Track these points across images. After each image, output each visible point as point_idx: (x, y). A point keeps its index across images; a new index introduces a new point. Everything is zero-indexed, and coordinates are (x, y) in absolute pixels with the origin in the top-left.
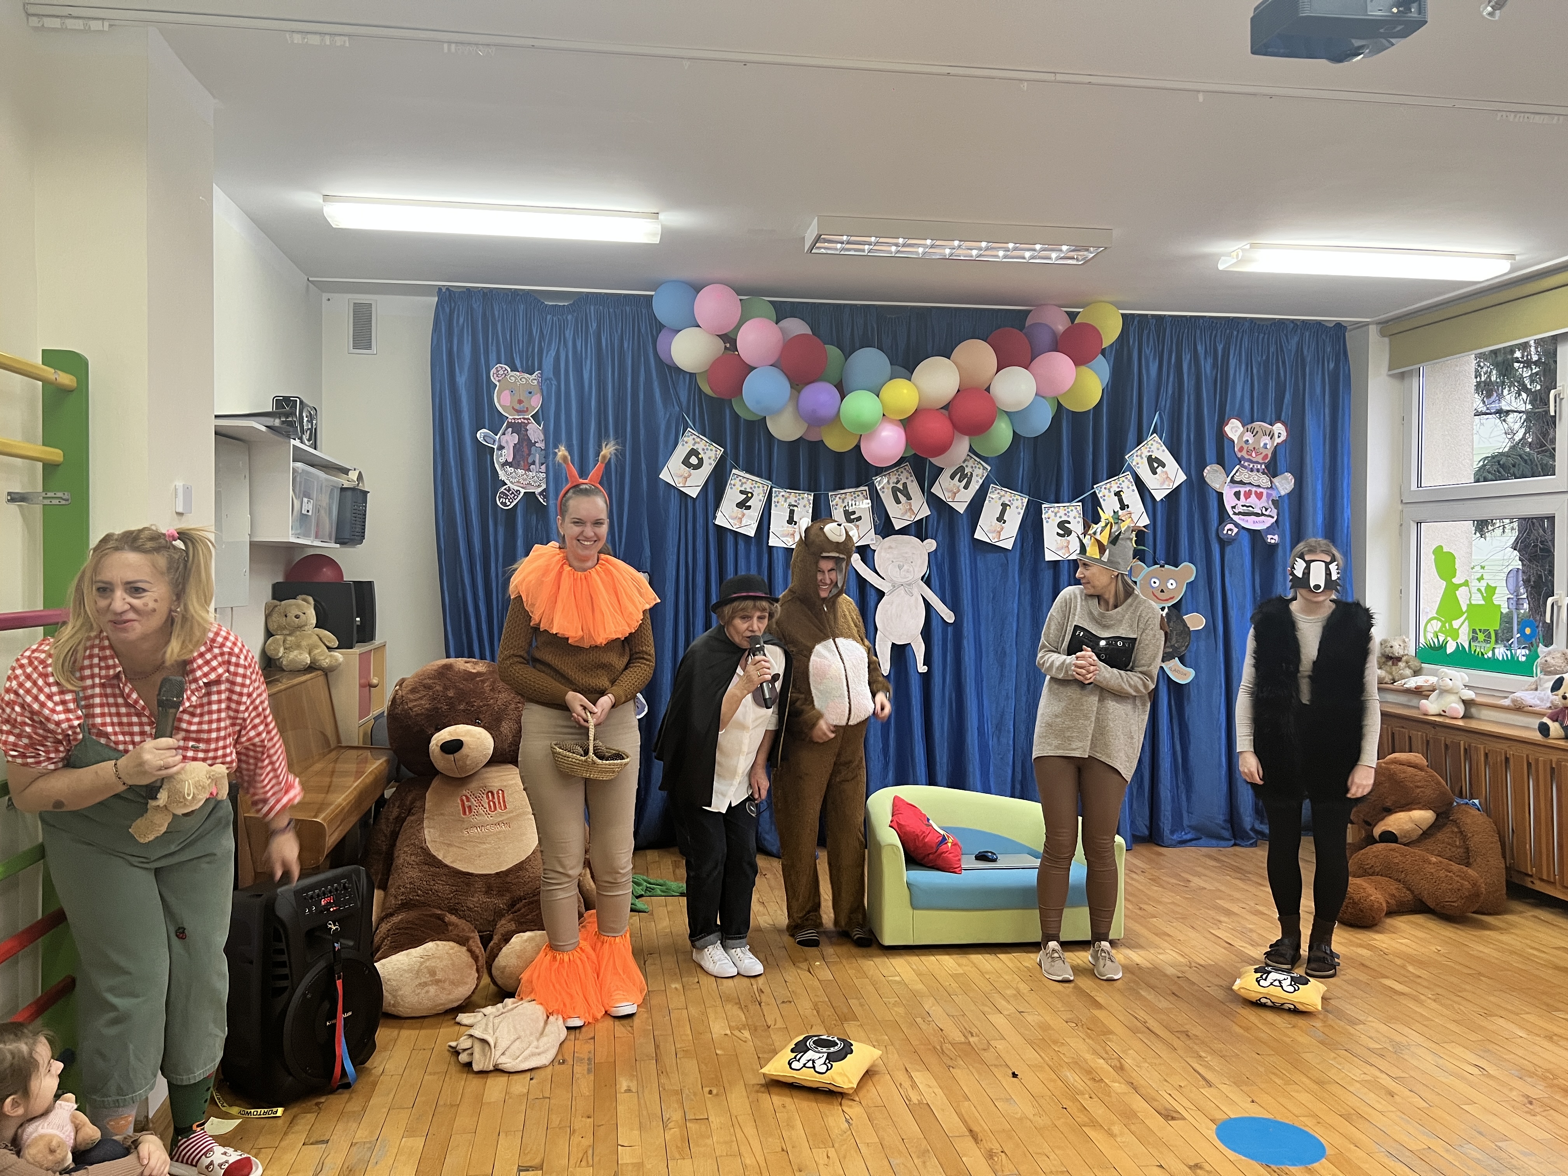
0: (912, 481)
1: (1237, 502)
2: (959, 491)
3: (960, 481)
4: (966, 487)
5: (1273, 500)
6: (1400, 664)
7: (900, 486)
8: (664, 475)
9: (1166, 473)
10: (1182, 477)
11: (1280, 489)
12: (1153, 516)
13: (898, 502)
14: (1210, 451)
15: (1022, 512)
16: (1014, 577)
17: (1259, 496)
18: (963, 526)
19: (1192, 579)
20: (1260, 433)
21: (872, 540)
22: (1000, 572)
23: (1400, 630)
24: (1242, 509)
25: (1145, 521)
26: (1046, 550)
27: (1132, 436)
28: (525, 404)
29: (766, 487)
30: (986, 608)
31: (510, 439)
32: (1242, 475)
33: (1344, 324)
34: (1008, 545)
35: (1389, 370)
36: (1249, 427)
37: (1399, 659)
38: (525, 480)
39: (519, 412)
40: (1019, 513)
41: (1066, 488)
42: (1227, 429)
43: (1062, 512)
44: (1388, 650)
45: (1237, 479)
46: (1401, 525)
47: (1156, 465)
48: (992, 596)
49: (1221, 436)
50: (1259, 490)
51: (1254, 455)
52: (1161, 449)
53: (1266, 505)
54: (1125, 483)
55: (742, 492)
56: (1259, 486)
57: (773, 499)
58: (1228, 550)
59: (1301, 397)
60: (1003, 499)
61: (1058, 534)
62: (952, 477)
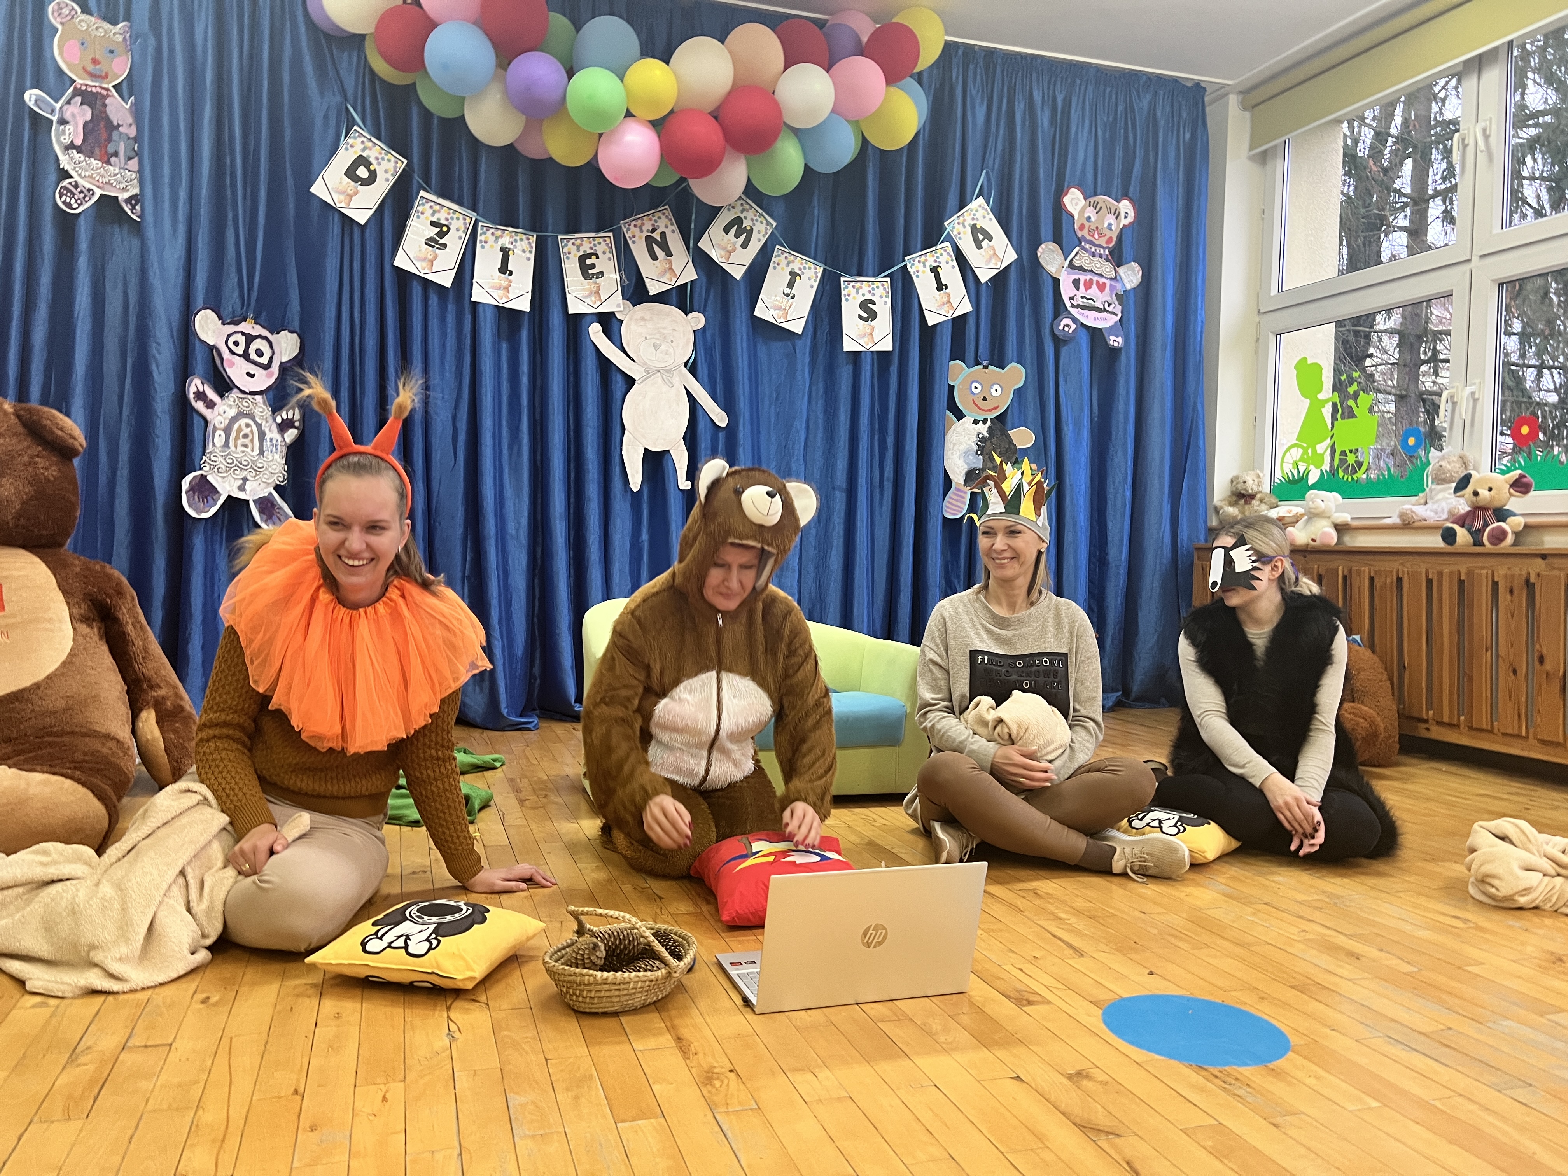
0: (673, 231)
1: (1076, 292)
2: (734, 250)
3: (737, 236)
4: (745, 245)
5: (1117, 295)
6: (1255, 502)
7: (657, 236)
8: (318, 189)
9: (994, 249)
10: (1011, 256)
11: (1126, 281)
12: (976, 303)
13: (654, 257)
14: (1046, 227)
15: (816, 285)
16: (803, 371)
17: (1101, 287)
18: (740, 298)
19: (1021, 384)
20: (1104, 209)
21: (618, 306)
22: (785, 365)
23: (1253, 464)
24: (1079, 301)
25: (966, 307)
26: (845, 337)
27: (953, 198)
28: (102, 68)
29: (468, 220)
30: (768, 410)
31: (79, 114)
32: (1083, 259)
33: (1203, 85)
34: (797, 327)
35: (1251, 149)
36: (1092, 200)
37: (1252, 497)
38: (103, 176)
39: (93, 76)
40: (812, 287)
41: (871, 257)
42: (1066, 200)
43: (865, 288)
44: (1240, 486)
45: (1077, 263)
46: (1258, 339)
47: (981, 237)
48: (775, 395)
49: (1059, 209)
50: (1102, 280)
51: (1096, 236)
52: (988, 217)
53: (1109, 299)
54: (942, 254)
55: (433, 224)
56: (1101, 275)
57: (479, 238)
58: (1064, 351)
59: (1152, 171)
60: (792, 266)
61: (860, 317)
62: (726, 230)
